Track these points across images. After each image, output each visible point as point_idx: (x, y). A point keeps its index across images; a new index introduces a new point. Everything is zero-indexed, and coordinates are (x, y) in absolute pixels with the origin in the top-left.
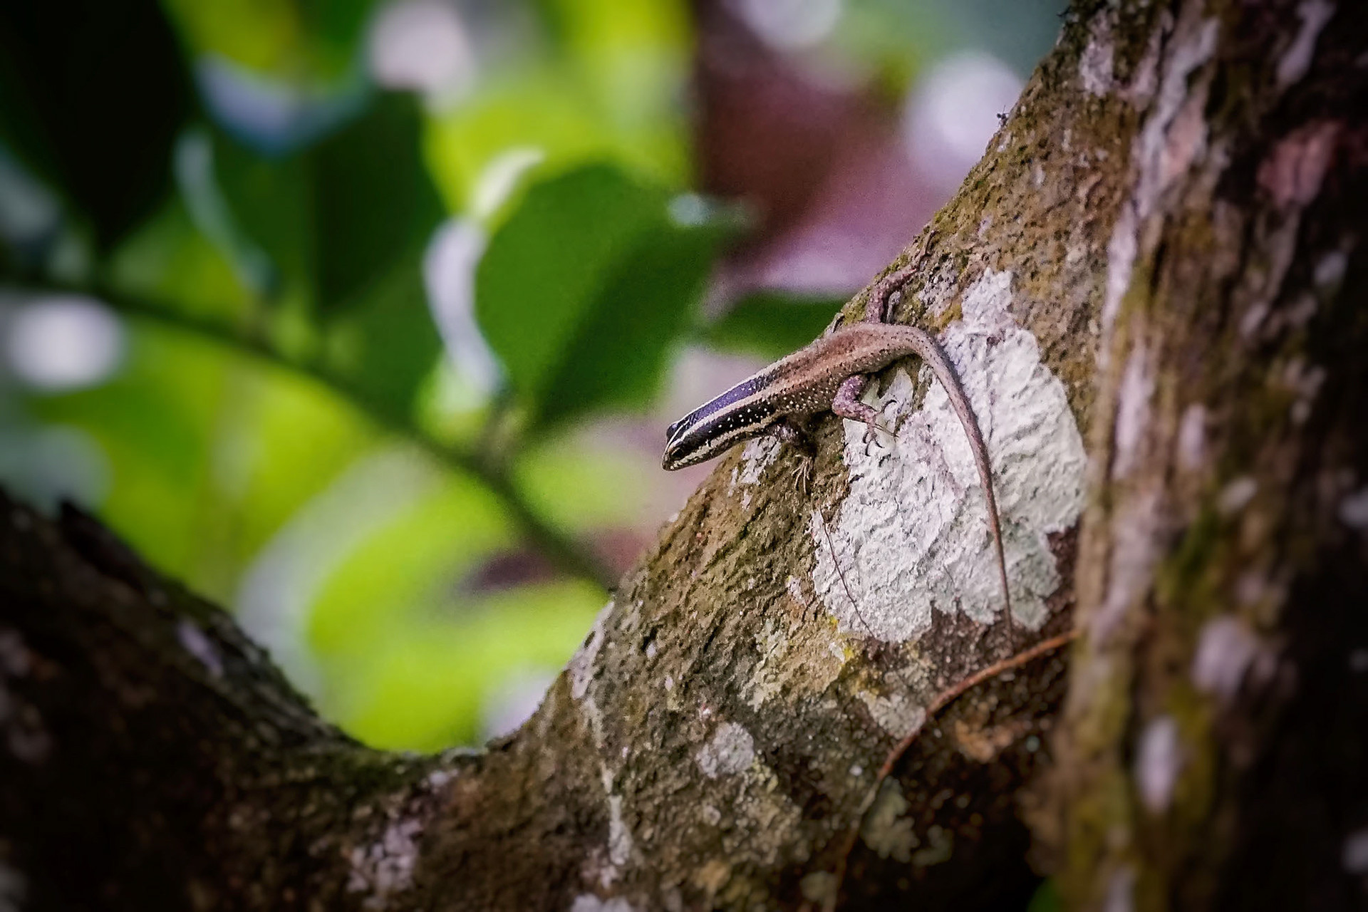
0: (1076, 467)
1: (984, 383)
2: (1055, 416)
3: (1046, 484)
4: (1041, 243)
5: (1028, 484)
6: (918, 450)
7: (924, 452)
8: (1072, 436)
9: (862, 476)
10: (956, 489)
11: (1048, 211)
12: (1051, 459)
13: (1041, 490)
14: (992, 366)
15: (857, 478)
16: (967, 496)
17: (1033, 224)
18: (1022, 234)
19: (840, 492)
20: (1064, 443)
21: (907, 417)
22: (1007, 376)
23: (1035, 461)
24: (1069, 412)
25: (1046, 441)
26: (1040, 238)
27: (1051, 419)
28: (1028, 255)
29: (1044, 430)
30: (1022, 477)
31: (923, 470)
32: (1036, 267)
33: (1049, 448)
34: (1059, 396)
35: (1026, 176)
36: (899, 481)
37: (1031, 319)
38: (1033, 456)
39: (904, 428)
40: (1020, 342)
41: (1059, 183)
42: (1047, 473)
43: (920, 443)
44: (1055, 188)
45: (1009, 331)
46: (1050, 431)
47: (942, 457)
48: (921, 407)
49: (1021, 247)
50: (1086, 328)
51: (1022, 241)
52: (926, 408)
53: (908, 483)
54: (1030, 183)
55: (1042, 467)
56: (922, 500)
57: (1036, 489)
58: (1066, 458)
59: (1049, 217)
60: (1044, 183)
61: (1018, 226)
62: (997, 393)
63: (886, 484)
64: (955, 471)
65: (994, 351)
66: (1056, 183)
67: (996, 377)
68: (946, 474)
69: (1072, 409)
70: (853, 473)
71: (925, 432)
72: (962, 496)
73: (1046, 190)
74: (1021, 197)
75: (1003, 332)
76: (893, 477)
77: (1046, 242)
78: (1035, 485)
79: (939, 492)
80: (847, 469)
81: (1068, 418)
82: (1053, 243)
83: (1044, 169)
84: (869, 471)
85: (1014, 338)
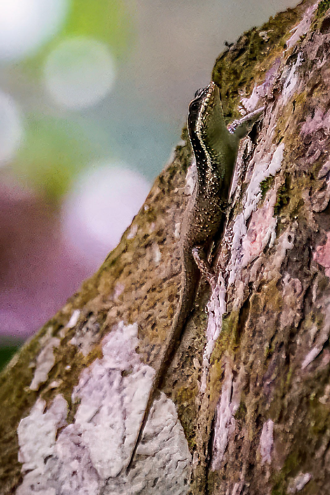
0: (185, 463)
1: (118, 404)
2: (171, 425)
3: (164, 475)
4: (159, 305)
5: (150, 476)
6: (72, 451)
7: (75, 454)
8: (182, 441)
9: (31, 470)
10: (99, 479)
11: (165, 280)
12: (167, 457)
13: (159, 480)
14: (125, 391)
15: (28, 471)
16: (107, 484)
17: (154, 290)
18: (146, 297)
19: (15, 481)
20: (176, 447)
21: (63, 427)
22: (135, 399)
23: (155, 459)
24: (179, 424)
25: (163, 444)
26: (158, 300)
27: (166, 428)
28: (148, 313)
29: (161, 437)
30: (145, 470)
31: (75, 465)
32: (156, 321)
33: (165, 450)
34: (172, 413)
35: (148, 256)
36: (58, 473)
37: (152, 358)
38: (154, 456)
39: (61, 436)
40: (144, 374)
41: (172, 261)
42: (164, 467)
43: (74, 446)
44: (169, 263)
45: (136, 367)
46: (165, 437)
47: (89, 458)
48: (73, 421)
49: (144, 307)
50: (192, 364)
51: (146, 302)
52: (77, 421)
53: (63, 476)
54: (151, 260)
55: (160, 463)
56: (75, 485)
57: (156, 479)
58: (177, 456)
59: (165, 285)
60: (162, 261)
61: (143, 291)
62: (128, 410)
63: (49, 475)
64: (98, 466)
65: (126, 380)
66: (170, 261)
67: (126, 399)
68: (92, 469)
69: (181, 422)
70: (25, 467)
71: (77, 439)
72: (103, 484)
73: (163, 266)
74: (145, 271)
75: (131, 367)
76: (55, 470)
77: (163, 304)
78: (155, 476)
79: (86, 481)
80: (20, 465)
81: (178, 428)
82: (167, 303)
83: (161, 250)
84: (36, 467)
85: (140, 372)
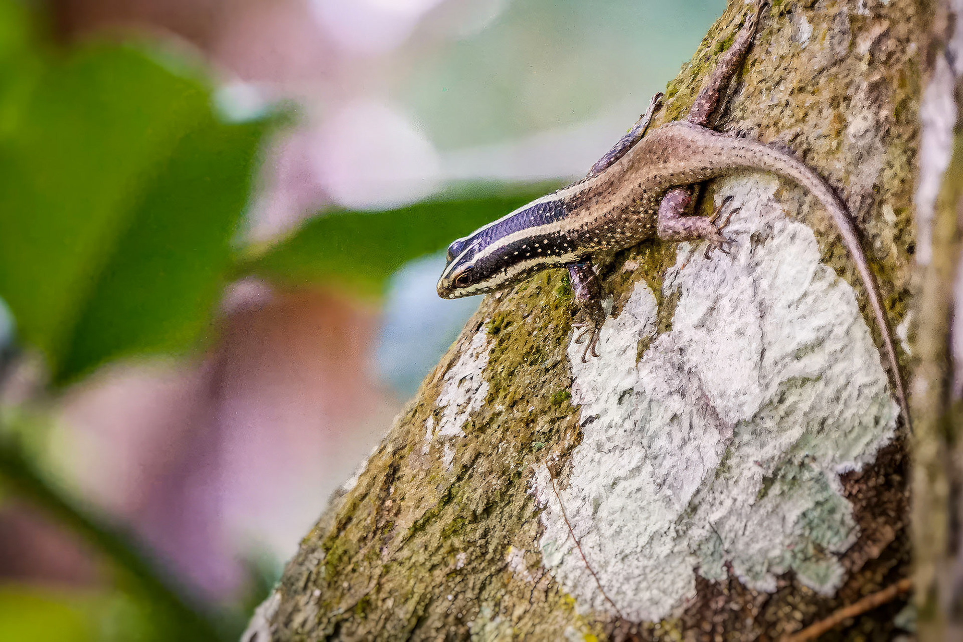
0: (874, 390)
1: (750, 292)
2: (845, 326)
3: (837, 413)
4: (812, 116)
5: (812, 416)
6: (668, 381)
7: (676, 383)
8: (867, 351)
9: (598, 417)
10: (721, 426)
11: (820, 72)
12: (842, 381)
13: (830, 421)
14: (759, 269)
15: (590, 420)
16: (735, 434)
17: (801, 90)
18: (787, 104)
19: (569, 439)
20: (858, 361)
21: (652, 340)
22: (779, 282)
23: (821, 385)
24: (862, 321)
25: (835, 358)
26: (812, 108)
27: (839, 331)
28: (797, 129)
29: (831, 346)
30: (804, 407)
31: (676, 404)
32: (809, 144)
33: (838, 368)
34: (848, 303)
35: (788, 31)
36: (646, 420)
37: (805, 208)
38: (818, 378)
39: (650, 353)
40: (793, 238)
41: (832, 37)
42: (838, 399)
43: (670, 371)
44: (827, 43)
45: (778, 226)
46: (838, 347)
47: (700, 388)
48: (669, 326)
49: (786, 120)
50: (879, 215)
51: (788, 112)
52: (677, 327)
53: (657, 422)
54: (792, 39)
55: (830, 392)
56: (677, 441)
57: (823, 422)
58: (860, 379)
59: (822, 80)
60: (813, 38)
61: (781, 94)
62: (768, 302)
63: (628, 425)
64: (718, 404)
65: (761, 251)
66: (828, 38)
67: (764, 284)
68: (707, 409)
69: (866, 318)
70: (585, 414)
71: (677, 358)
72: (729, 434)
73: (816, 47)
74: (782, 57)
75: (770, 227)
76: (638, 416)
77: (820, 112)
78: (822, 414)
79: (697, 431)
80: (576, 410)
81: (861, 330)
82: (828, 113)
83: (811, 21)
84: (606, 411)
85: (785, 234)
